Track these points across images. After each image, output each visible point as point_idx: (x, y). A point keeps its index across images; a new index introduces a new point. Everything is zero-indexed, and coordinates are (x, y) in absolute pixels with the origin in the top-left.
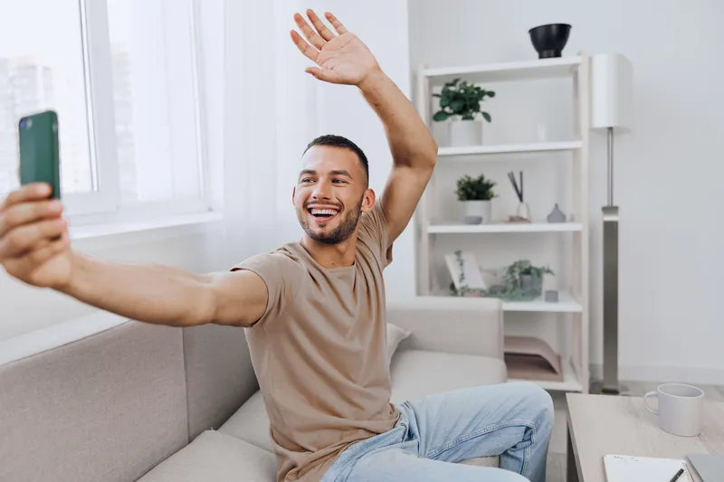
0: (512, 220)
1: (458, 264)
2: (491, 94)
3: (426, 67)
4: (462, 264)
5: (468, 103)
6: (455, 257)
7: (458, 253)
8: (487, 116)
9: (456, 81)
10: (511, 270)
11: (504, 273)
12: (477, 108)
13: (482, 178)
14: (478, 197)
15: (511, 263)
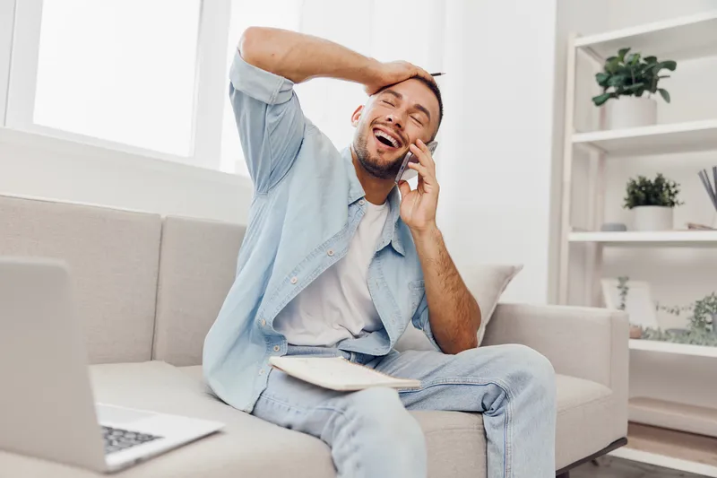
0: (691, 227)
1: (620, 291)
2: (671, 66)
3: (580, 36)
4: (625, 293)
5: (633, 76)
6: (617, 283)
7: (623, 280)
8: (664, 93)
9: (624, 52)
10: (699, 306)
11: (691, 313)
12: (652, 87)
13: (659, 180)
14: (648, 202)
15: (700, 299)
